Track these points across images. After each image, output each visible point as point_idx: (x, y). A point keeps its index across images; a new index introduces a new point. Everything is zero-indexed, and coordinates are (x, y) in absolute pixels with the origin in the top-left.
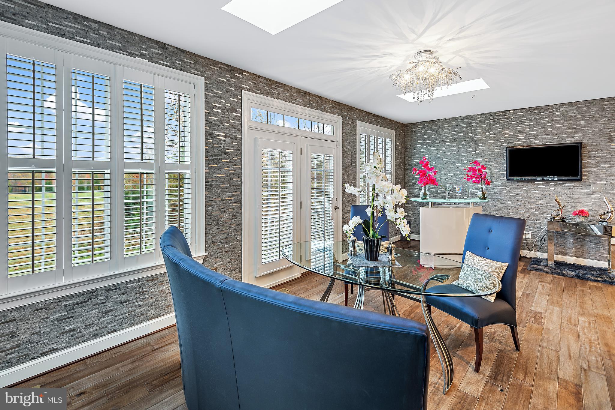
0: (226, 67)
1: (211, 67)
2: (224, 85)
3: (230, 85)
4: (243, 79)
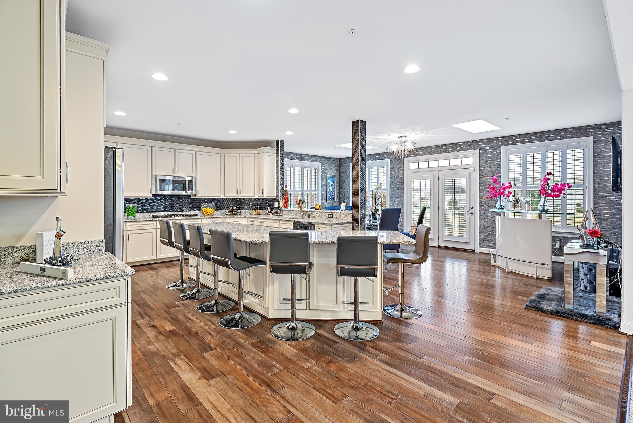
2: (397, 159)
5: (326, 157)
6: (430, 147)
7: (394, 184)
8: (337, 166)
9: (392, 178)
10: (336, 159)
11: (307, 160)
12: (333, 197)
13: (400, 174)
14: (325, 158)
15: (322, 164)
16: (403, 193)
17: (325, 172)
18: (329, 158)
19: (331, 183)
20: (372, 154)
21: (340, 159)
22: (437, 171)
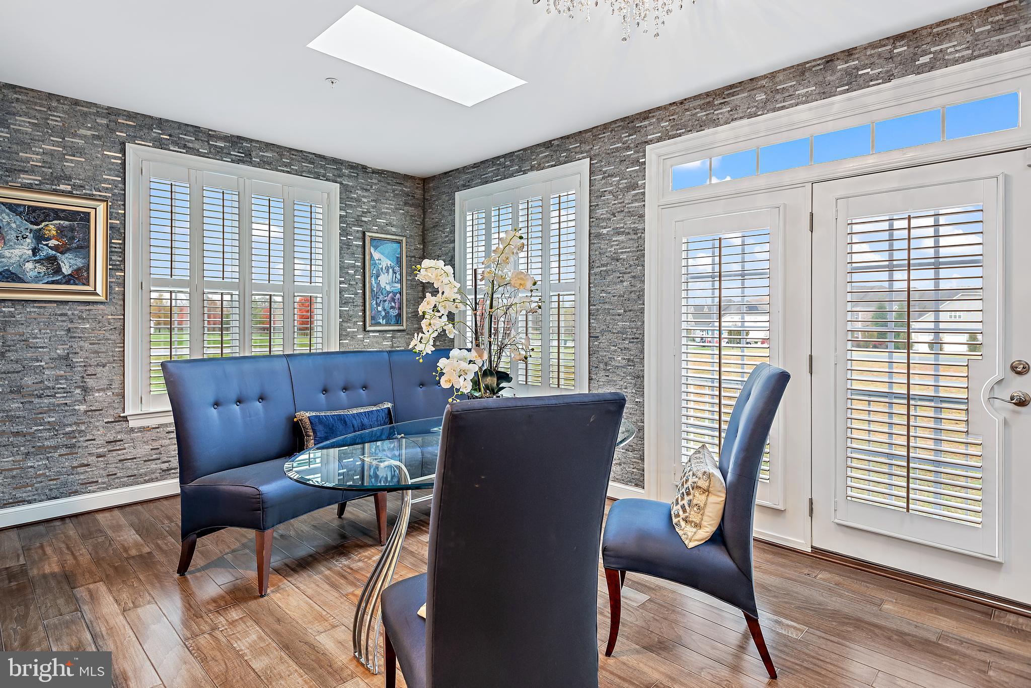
0: (622, 123)
1: (600, 136)
2: (618, 154)
3: (628, 148)
4: (650, 124)
5: (364, 168)
6: (765, 77)
7: (605, 260)
8: (411, 206)
9: (599, 236)
10: (407, 177)
11: (270, 164)
12: (394, 313)
13: (630, 214)
14: (359, 169)
15: (345, 189)
16: (641, 296)
17: (358, 222)
18: (375, 172)
19: (386, 262)
20: (525, 150)
21: (425, 182)
22: (802, 184)
